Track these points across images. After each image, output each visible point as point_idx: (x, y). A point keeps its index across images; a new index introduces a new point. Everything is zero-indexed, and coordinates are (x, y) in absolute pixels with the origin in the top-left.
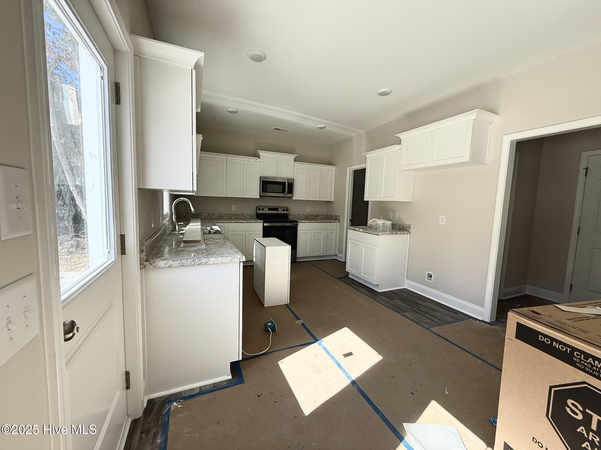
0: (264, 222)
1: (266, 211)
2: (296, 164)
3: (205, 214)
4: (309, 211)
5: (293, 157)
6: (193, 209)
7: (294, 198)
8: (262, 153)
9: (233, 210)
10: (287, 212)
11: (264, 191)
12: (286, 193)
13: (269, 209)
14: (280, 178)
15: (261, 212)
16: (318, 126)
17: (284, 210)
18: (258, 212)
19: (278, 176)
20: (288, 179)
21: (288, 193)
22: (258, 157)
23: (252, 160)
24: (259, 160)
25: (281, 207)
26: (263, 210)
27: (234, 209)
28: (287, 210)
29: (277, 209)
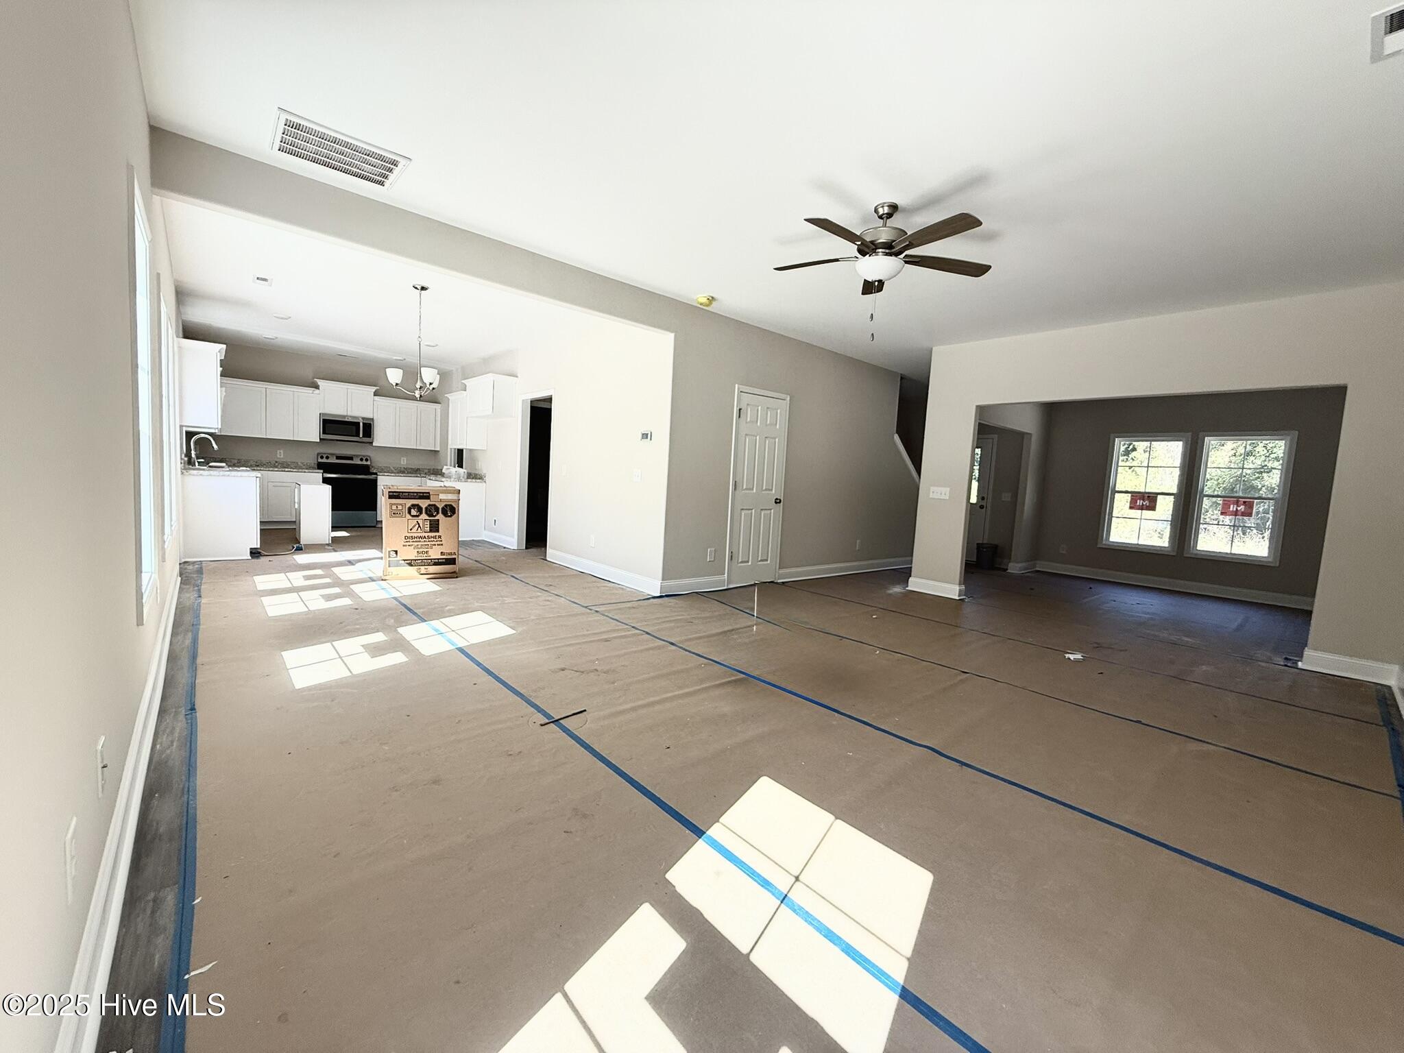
0: (324, 472)
1: (333, 460)
2: (377, 398)
3: (233, 461)
4: (405, 463)
5: (373, 389)
6: (215, 447)
7: (374, 444)
8: (320, 382)
9: (278, 456)
10: (369, 463)
11: (327, 432)
12: (361, 436)
13: (338, 458)
14: (350, 417)
15: (324, 460)
16: (395, 358)
17: (362, 460)
18: (320, 460)
19: (349, 414)
20: (363, 418)
21: (363, 437)
22: (317, 387)
23: (309, 391)
24: (317, 391)
25: (357, 456)
26: (327, 458)
27: (281, 454)
28: (367, 460)
29: (351, 458)
